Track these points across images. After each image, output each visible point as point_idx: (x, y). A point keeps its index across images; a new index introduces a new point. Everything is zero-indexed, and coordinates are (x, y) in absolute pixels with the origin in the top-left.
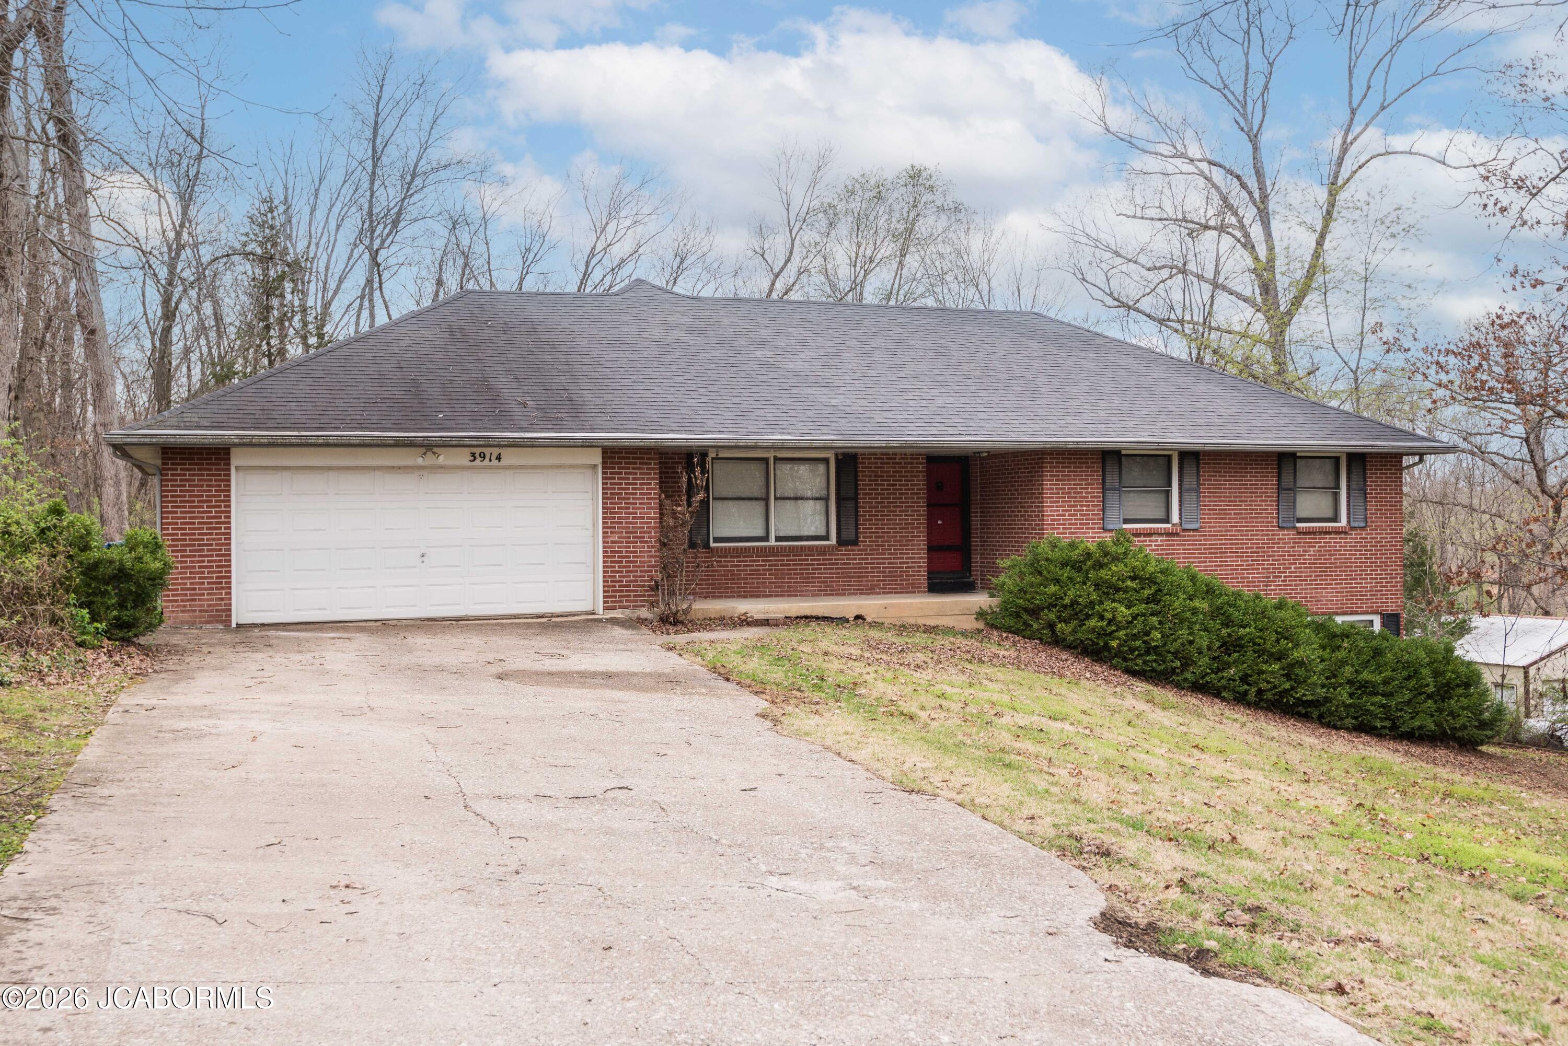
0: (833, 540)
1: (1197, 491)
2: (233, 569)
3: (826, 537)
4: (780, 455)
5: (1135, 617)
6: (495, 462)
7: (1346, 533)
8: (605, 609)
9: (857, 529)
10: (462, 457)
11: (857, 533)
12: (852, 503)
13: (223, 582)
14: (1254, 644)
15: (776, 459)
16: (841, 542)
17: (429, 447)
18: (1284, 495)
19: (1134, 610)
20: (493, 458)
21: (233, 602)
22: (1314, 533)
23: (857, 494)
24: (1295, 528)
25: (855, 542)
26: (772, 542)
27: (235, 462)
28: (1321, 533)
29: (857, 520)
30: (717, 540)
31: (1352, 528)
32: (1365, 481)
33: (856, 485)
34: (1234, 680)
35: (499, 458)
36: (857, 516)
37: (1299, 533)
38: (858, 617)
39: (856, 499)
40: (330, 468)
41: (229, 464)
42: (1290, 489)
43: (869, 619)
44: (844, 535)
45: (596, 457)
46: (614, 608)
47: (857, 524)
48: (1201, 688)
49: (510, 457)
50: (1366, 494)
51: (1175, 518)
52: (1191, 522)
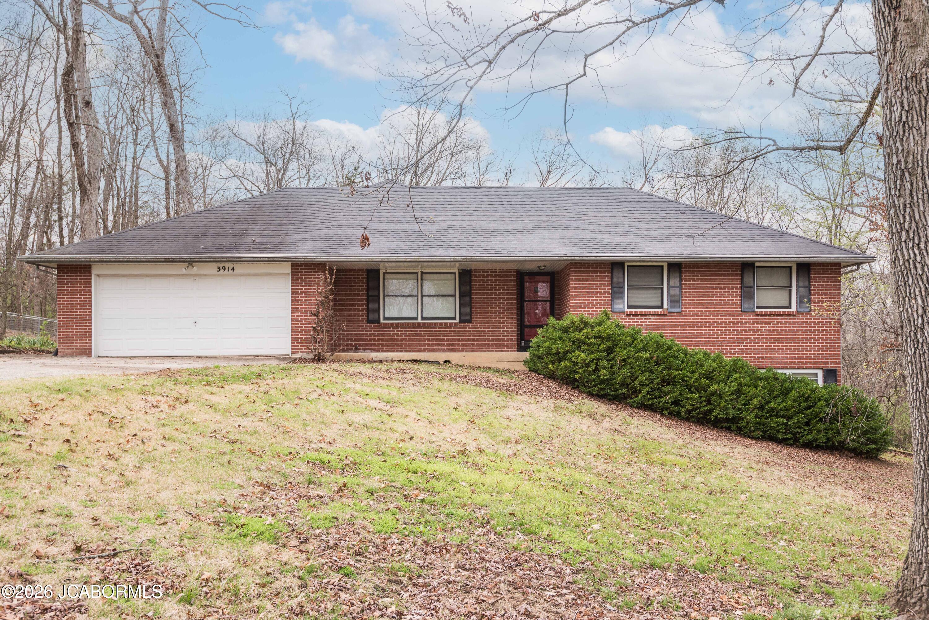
0: (457, 320)
1: (680, 288)
2: (93, 327)
3: (454, 318)
4: (425, 271)
5: (592, 361)
6: (231, 272)
7: (794, 316)
8: (293, 353)
9: (471, 313)
10: (212, 269)
11: (471, 315)
12: (468, 298)
13: (88, 334)
14: (684, 381)
15: (422, 273)
16: (461, 321)
17: (190, 263)
18: (746, 290)
19: (592, 356)
20: (230, 269)
21: (93, 345)
22: (769, 315)
23: (471, 293)
24: (754, 312)
25: (470, 321)
26: (420, 320)
27: (94, 272)
28: (774, 315)
29: (471, 308)
30: (385, 319)
31: (798, 312)
32: (810, 282)
33: (471, 288)
34: (668, 403)
35: (233, 269)
36: (471, 305)
37: (757, 315)
38: (446, 361)
39: (470, 295)
40: (147, 276)
41: (91, 273)
42: (750, 287)
43: (453, 363)
44: (463, 318)
45: (287, 268)
46: (298, 353)
47: (471, 310)
48: (643, 407)
49: (240, 269)
50: (810, 290)
51: (665, 306)
52: (674, 308)
